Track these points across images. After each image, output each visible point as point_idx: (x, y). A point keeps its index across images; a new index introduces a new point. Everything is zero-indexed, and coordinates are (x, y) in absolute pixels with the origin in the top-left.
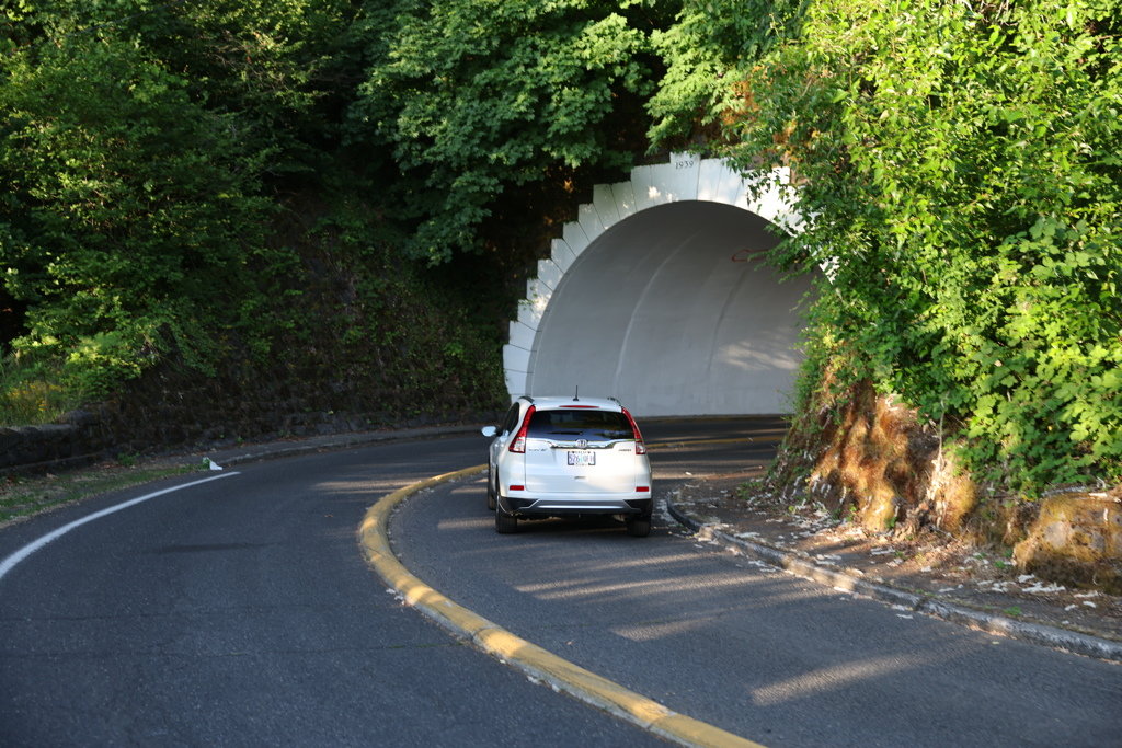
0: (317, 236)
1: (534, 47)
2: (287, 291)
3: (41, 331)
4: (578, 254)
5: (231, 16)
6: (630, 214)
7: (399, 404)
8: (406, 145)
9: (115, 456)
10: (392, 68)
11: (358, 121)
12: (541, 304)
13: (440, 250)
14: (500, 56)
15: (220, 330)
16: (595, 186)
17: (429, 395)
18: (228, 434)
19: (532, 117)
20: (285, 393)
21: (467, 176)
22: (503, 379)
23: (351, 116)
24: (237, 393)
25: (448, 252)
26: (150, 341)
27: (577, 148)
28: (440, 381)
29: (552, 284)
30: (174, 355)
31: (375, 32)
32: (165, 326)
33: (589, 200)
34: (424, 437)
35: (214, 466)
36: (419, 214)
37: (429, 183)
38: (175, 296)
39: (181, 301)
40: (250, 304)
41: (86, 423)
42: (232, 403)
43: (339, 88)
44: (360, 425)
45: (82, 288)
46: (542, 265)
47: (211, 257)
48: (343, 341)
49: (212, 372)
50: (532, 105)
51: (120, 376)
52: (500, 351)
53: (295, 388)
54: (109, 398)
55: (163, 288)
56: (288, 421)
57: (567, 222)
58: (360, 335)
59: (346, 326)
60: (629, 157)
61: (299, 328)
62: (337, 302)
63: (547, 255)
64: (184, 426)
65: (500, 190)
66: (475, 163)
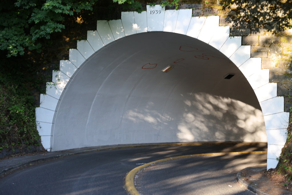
4: (87, 58)
6: (121, 37)
12: (62, 85)
16: (98, 21)
22: (36, 127)
29: (69, 74)
33: (94, 28)
46: (63, 63)
57: (80, 40)
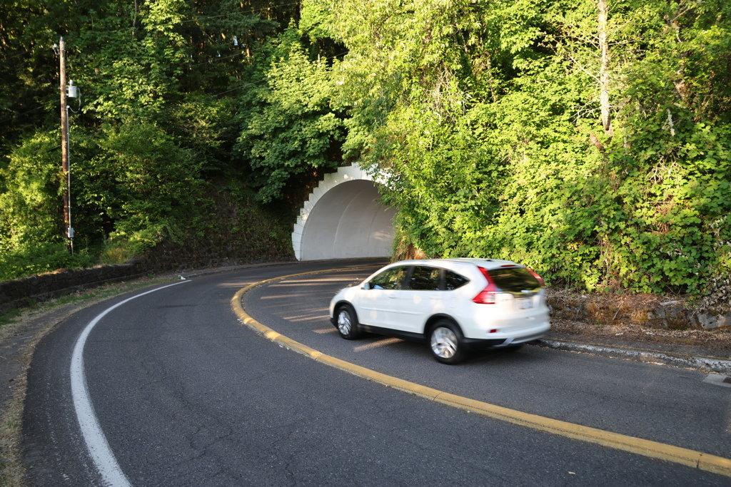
0: (222, 193)
1: (301, 125)
2: (210, 214)
3: (120, 229)
4: (319, 199)
5: (190, 114)
6: (337, 184)
7: (252, 254)
8: (254, 160)
9: (147, 275)
10: (249, 132)
11: (237, 151)
12: (305, 217)
13: (267, 197)
14: (289, 127)
15: (185, 228)
16: (325, 175)
17: (264, 251)
18: (188, 267)
19: (300, 149)
20: (209, 251)
21: (277, 171)
22: (292, 245)
23: (234, 149)
24: (191, 251)
25: (270, 198)
26: (159, 233)
27: (317, 161)
28: (268, 246)
29: (309, 210)
30: (168, 238)
31: (244, 119)
32: (164, 227)
33: (322, 179)
34: (261, 267)
35: (182, 278)
36: (260, 185)
37: (263, 174)
38: (168, 216)
39: (171, 218)
40: (196, 219)
41: (136, 263)
42: (190, 255)
43: (229, 139)
44: (238, 263)
45: (135, 214)
46: (306, 203)
47: (182, 202)
48: (231, 232)
49: (182, 244)
50: (300, 145)
51: (148, 246)
52: (291, 235)
53: (213, 249)
54: (144, 254)
55: (164, 213)
56: (211, 262)
57: (315, 187)
58: (238, 230)
59: (232, 226)
60: (336, 164)
61: (215, 227)
62: (229, 217)
63: (308, 199)
64: (172, 264)
65: (289, 176)
66: (279, 166)
